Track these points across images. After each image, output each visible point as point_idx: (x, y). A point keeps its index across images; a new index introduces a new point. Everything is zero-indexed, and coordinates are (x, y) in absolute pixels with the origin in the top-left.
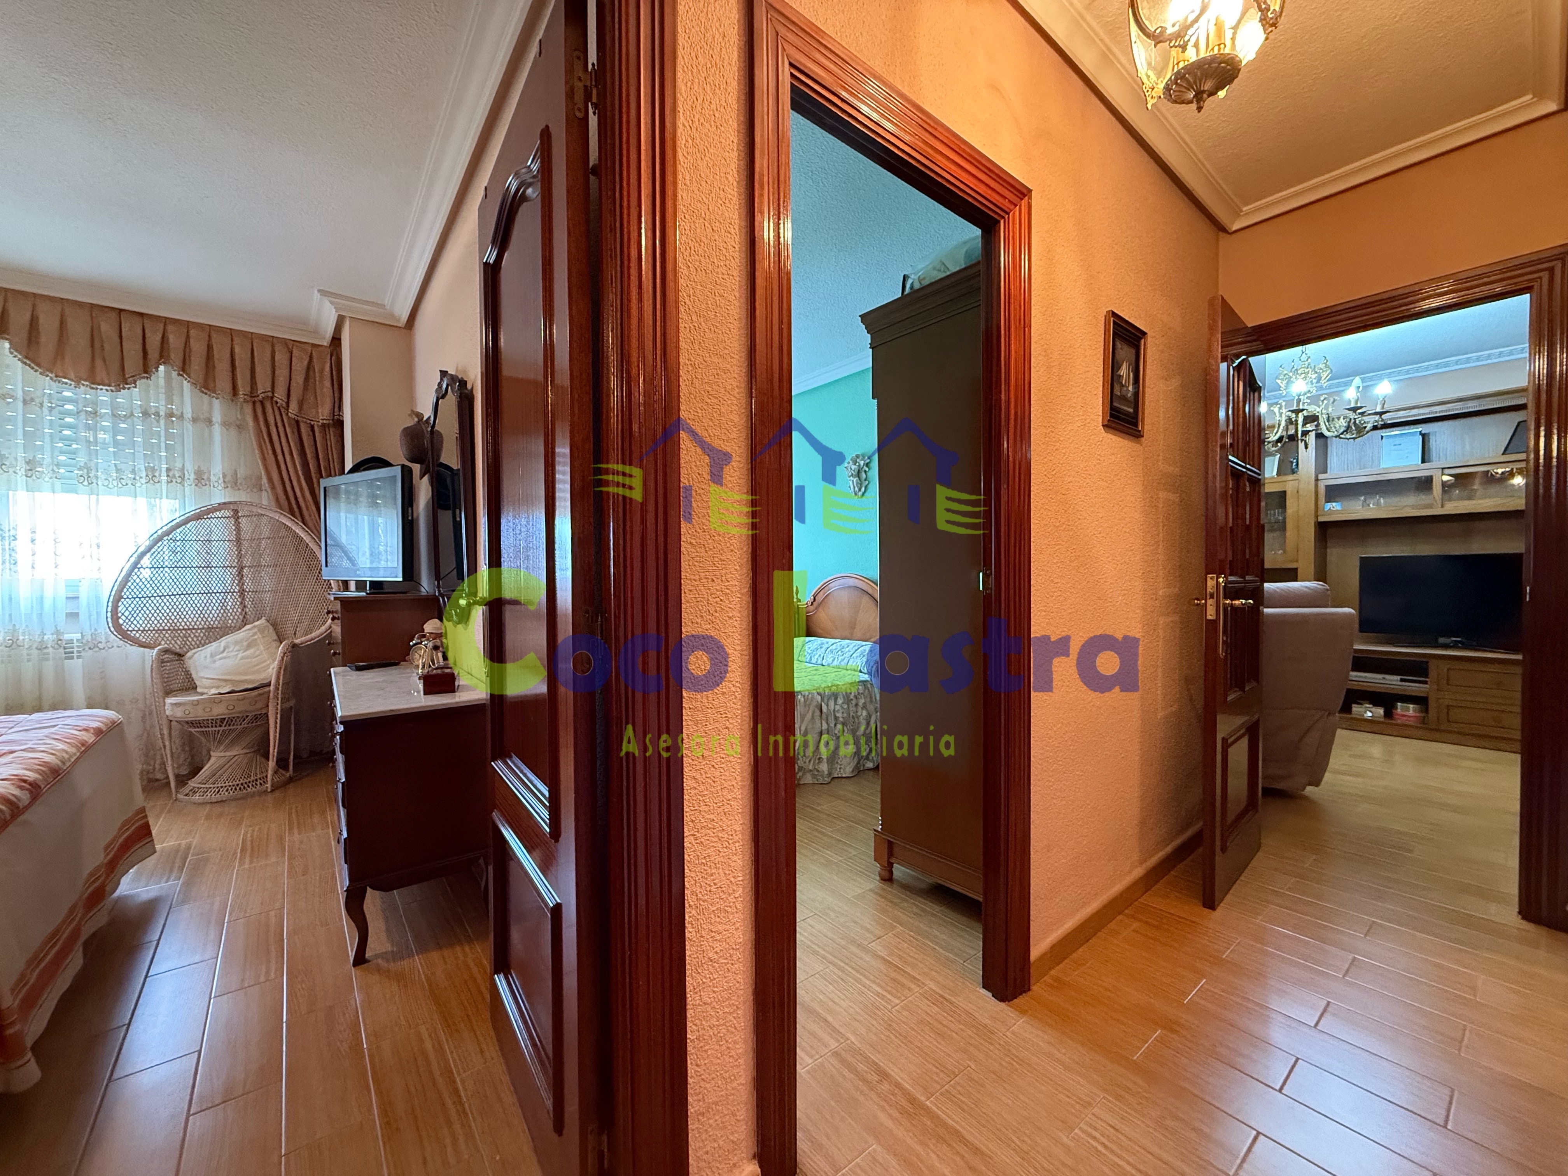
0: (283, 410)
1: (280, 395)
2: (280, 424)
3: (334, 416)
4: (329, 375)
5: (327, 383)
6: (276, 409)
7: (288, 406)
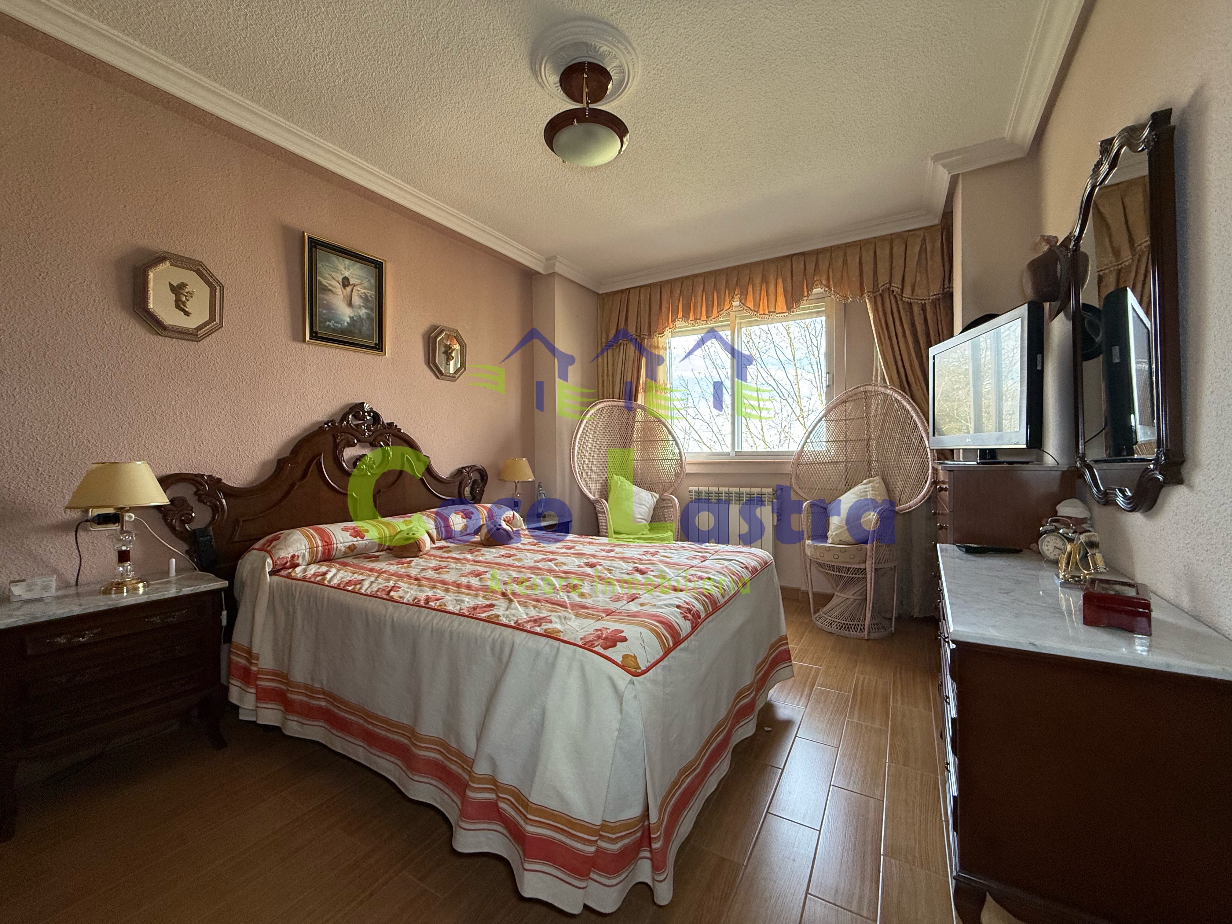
0: (898, 297)
1: (896, 286)
2: (895, 310)
3: (944, 289)
4: (940, 251)
5: (938, 258)
6: (892, 297)
7: (902, 292)
